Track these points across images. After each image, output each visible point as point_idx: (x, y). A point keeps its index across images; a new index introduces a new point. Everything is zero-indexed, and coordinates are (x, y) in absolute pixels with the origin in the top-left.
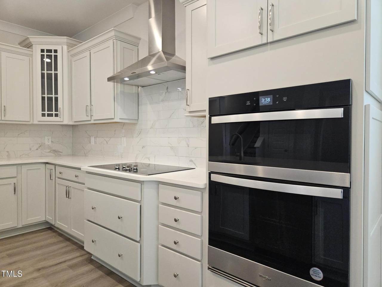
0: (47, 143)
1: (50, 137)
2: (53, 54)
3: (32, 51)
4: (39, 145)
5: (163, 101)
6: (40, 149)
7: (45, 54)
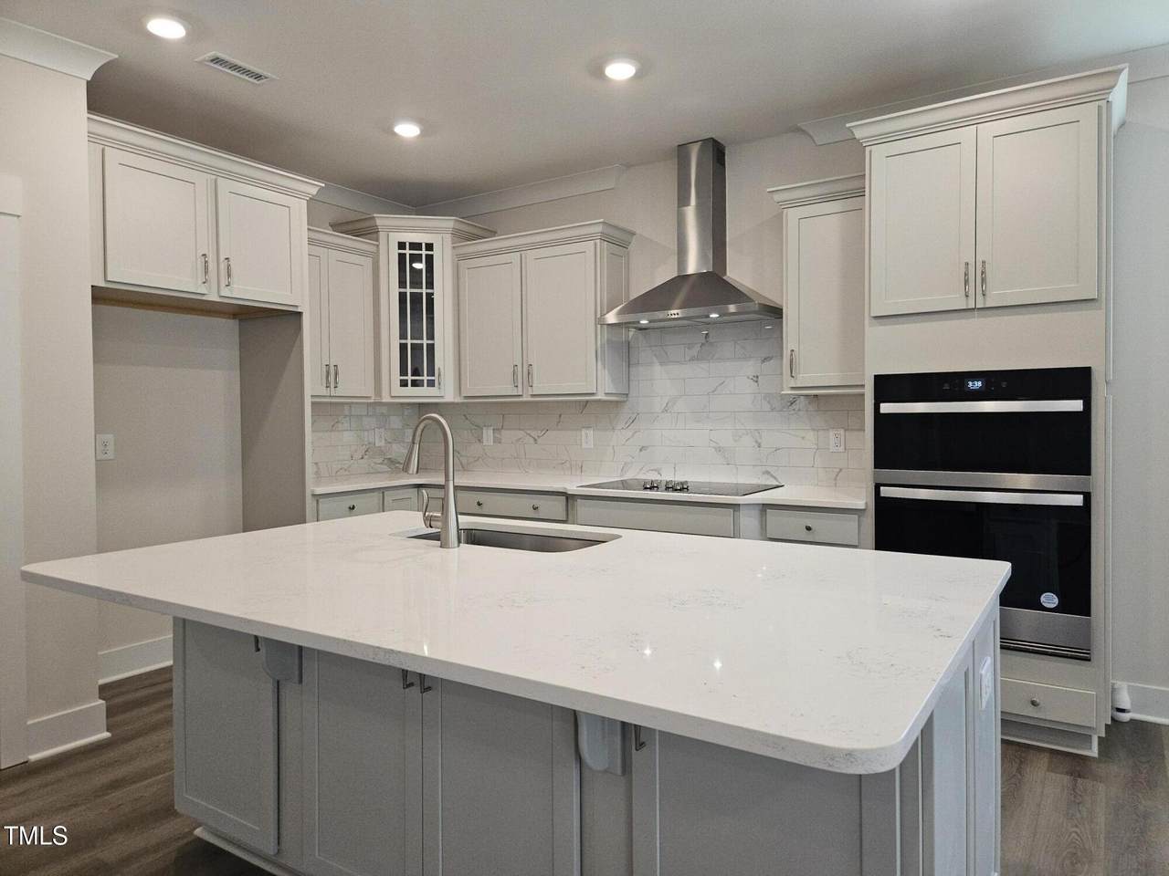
1: (383, 431)
2: (424, 252)
3: (378, 246)
4: (366, 448)
5: (692, 359)
6: (366, 456)
7: (408, 252)
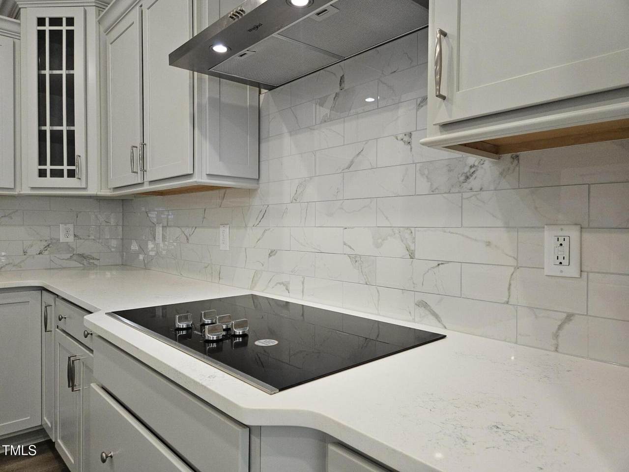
0: (62, 239)
1: (71, 226)
2: (64, 28)
3: (19, 24)
4: (46, 244)
5: (324, 121)
6: (46, 252)
7: (47, 28)
